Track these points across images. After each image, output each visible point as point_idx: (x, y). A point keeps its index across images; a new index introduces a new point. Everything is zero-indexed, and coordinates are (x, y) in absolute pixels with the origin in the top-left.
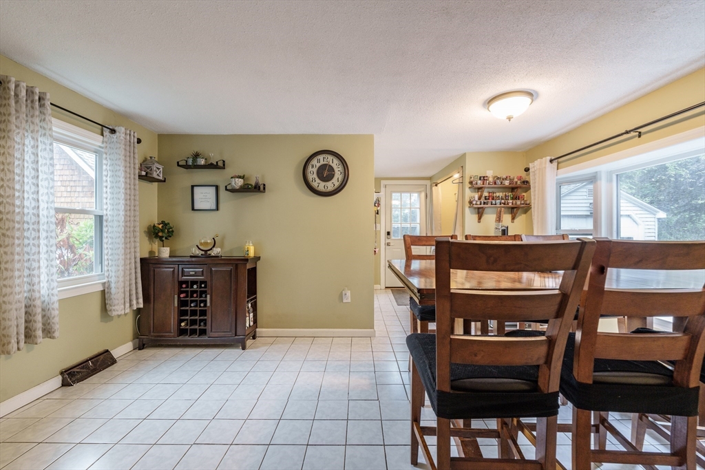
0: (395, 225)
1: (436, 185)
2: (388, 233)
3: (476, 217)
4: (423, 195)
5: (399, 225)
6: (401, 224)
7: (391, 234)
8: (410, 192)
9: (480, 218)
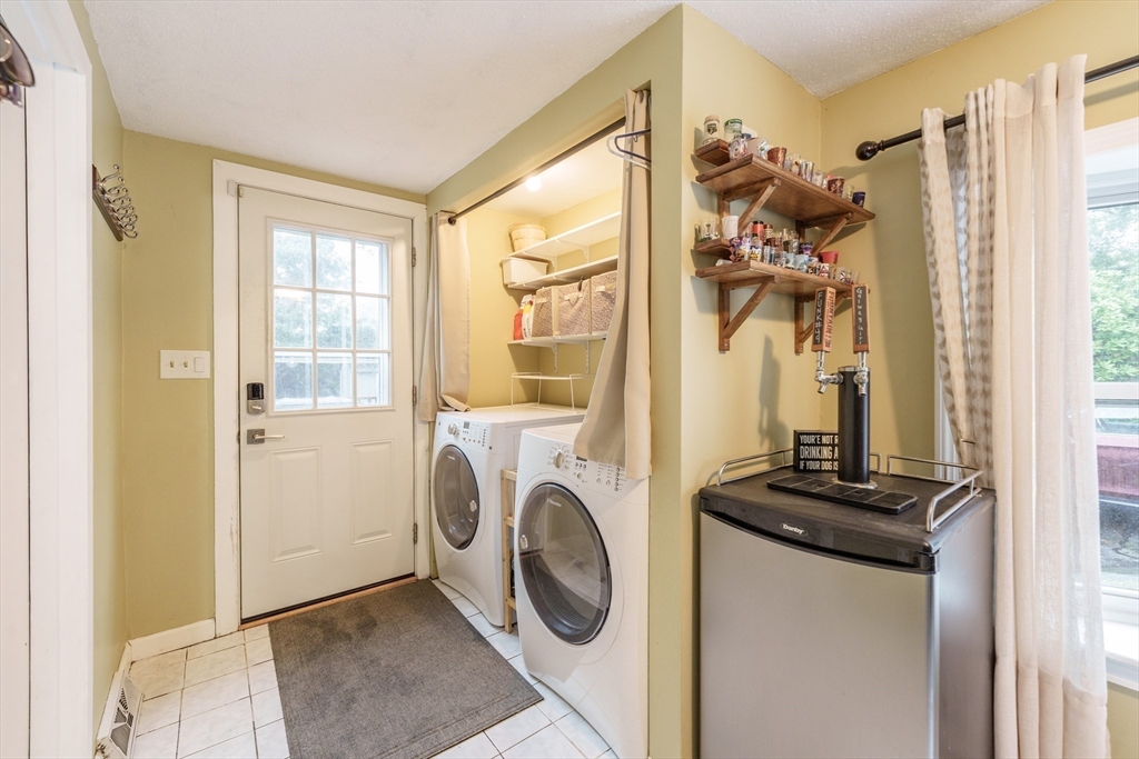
0: (286, 357)
1: (451, 221)
2: (256, 391)
3: (712, 321)
4: (401, 251)
5: (307, 359)
6: (314, 351)
7: (270, 391)
8: (354, 234)
9: (727, 329)
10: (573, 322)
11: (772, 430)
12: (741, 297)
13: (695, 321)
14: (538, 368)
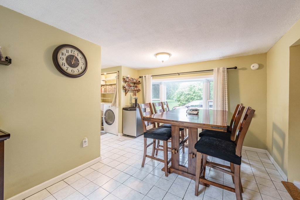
9: (126, 94)
10: (110, 91)
11: (131, 103)
12: (127, 91)
13: (123, 93)
14: (104, 97)
